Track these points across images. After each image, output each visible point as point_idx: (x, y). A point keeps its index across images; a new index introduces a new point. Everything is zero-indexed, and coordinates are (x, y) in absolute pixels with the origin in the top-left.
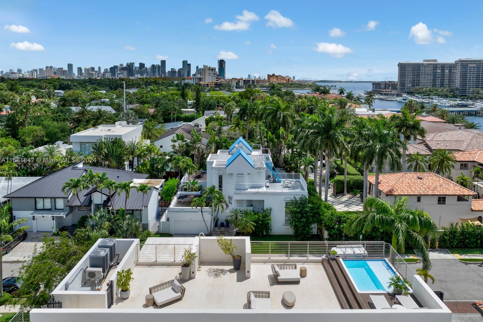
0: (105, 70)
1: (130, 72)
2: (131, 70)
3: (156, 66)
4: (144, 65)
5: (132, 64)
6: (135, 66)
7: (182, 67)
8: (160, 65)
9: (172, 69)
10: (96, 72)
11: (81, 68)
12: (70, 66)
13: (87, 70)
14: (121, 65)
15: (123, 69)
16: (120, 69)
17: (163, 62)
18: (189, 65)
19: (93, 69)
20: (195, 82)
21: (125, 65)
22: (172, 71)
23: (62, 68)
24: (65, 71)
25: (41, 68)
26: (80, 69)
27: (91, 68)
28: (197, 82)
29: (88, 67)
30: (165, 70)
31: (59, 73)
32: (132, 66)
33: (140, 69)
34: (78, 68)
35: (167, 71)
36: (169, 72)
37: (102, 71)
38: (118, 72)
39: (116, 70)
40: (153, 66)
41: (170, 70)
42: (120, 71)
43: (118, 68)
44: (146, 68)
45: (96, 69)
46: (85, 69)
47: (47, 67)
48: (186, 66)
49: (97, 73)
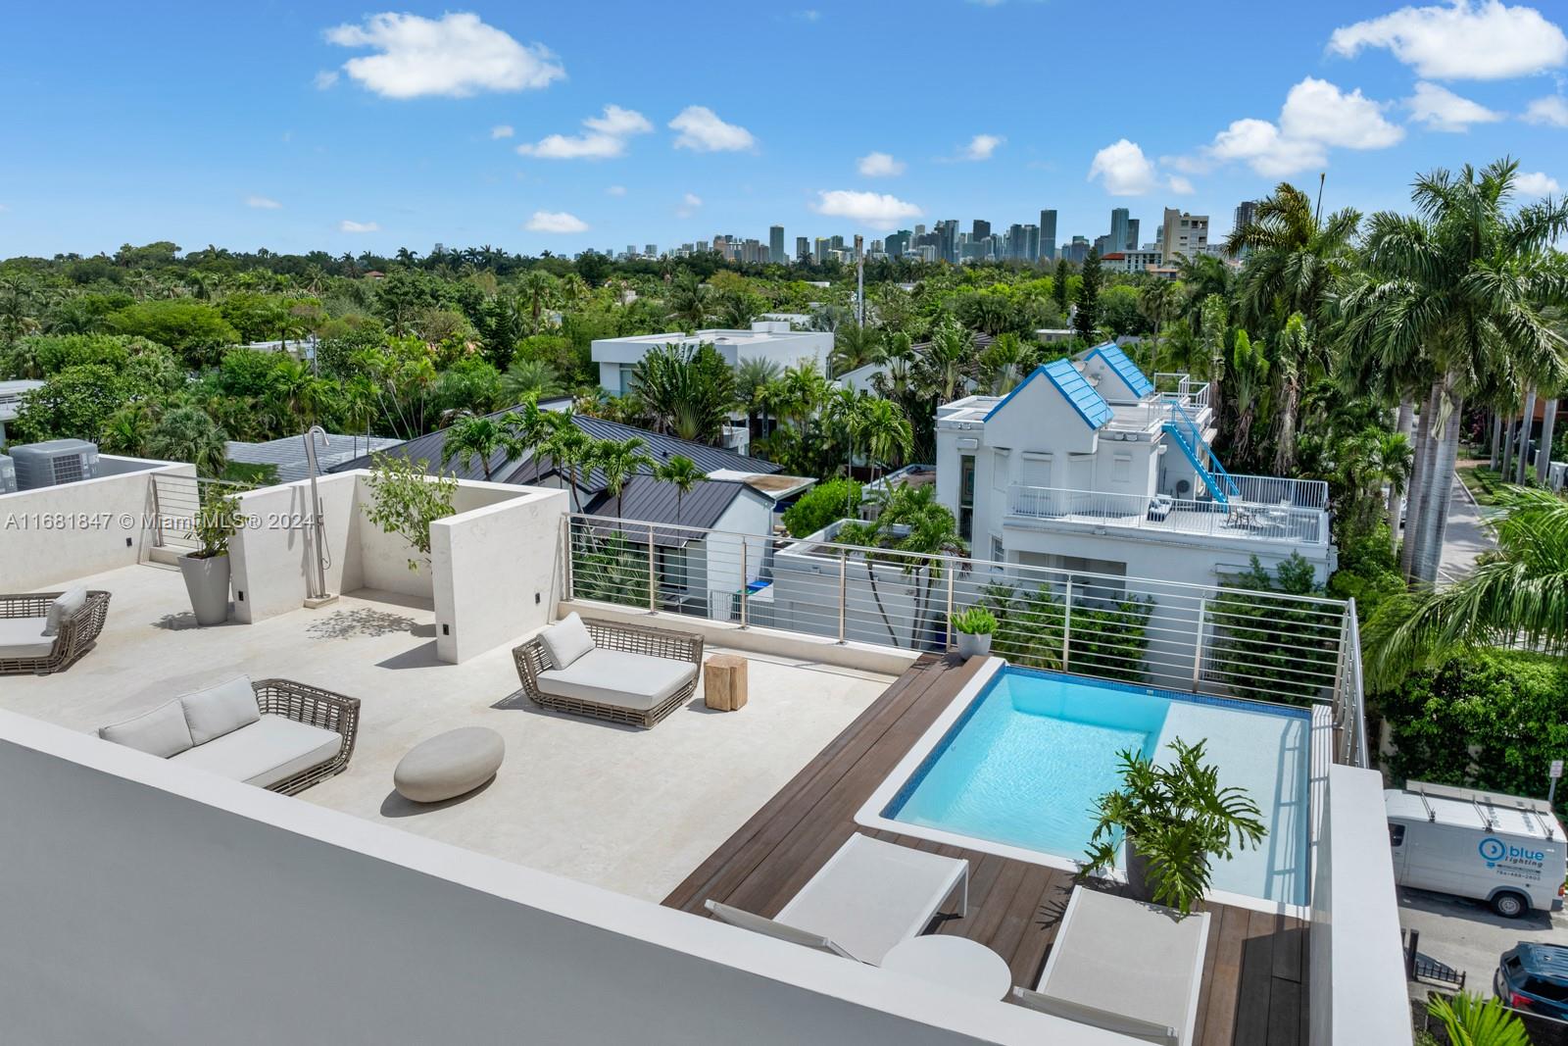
0: (872, 244)
1: (946, 249)
2: (949, 243)
3: (1025, 231)
4: (987, 225)
5: (951, 226)
6: (961, 231)
7: (1107, 232)
8: (1038, 225)
9: (1075, 238)
10: (847, 250)
11: (805, 239)
12: (777, 233)
13: (823, 245)
14: (920, 228)
15: (924, 240)
16: (915, 240)
17: (1049, 217)
18: (1134, 224)
19: (838, 241)
20: (1133, 269)
21: (930, 230)
22: (1074, 245)
23: (757, 242)
24: (765, 248)
25: (703, 240)
26: (802, 242)
27: (834, 238)
28: (1140, 268)
29: (826, 236)
30: (1053, 242)
31: (747, 252)
32: (953, 230)
33: (975, 240)
34: (798, 239)
35: (1059, 244)
36: (1065, 247)
37: (866, 246)
38: (910, 250)
39: (904, 243)
40: (1016, 228)
41: (1070, 242)
42: (914, 248)
43: (911, 238)
44: (994, 237)
45: (849, 243)
46: (817, 242)
47: (718, 238)
48: (1124, 230)
49: (848, 253)
